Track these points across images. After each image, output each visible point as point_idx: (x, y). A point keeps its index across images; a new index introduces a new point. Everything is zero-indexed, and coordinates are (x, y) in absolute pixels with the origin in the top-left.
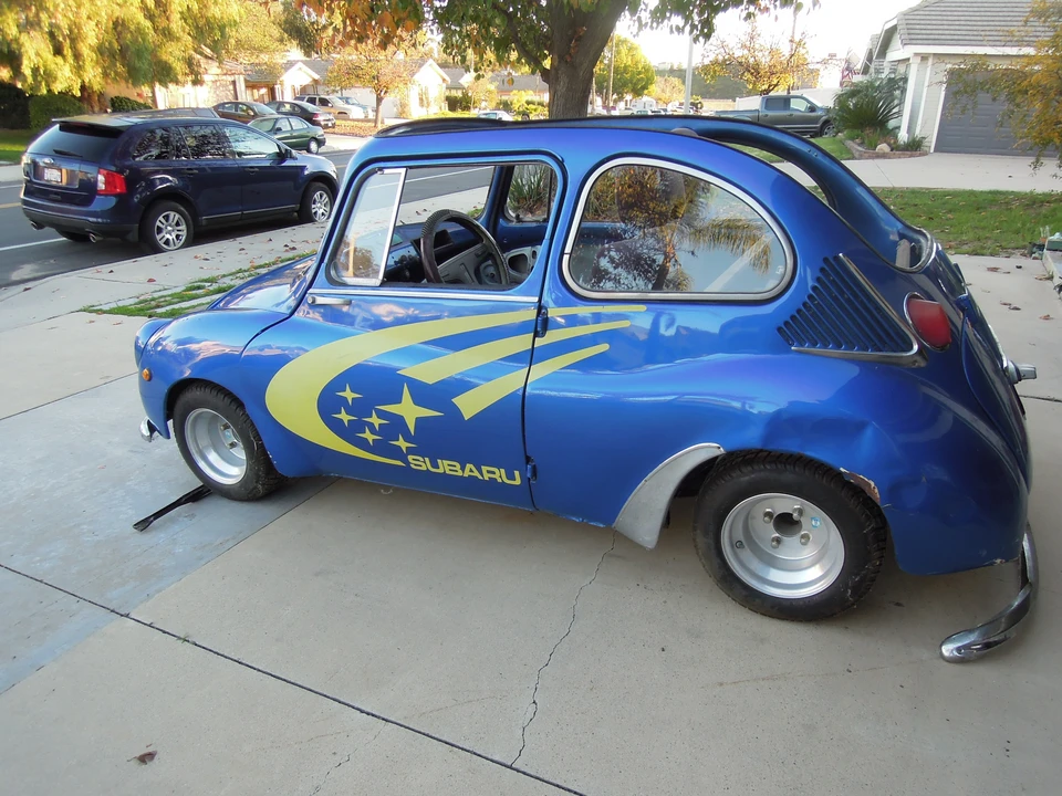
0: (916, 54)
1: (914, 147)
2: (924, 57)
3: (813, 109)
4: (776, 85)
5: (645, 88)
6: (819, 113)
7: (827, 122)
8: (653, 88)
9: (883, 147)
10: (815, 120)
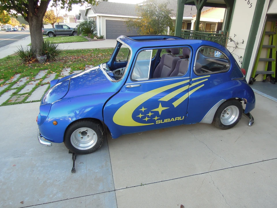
0: (98, 16)
1: (101, 38)
2: (100, 16)
3: (69, 28)
4: (55, 22)
5: (8, 21)
6: (71, 29)
7: (74, 32)
8: (10, 21)
9: (95, 38)
10: (71, 31)
